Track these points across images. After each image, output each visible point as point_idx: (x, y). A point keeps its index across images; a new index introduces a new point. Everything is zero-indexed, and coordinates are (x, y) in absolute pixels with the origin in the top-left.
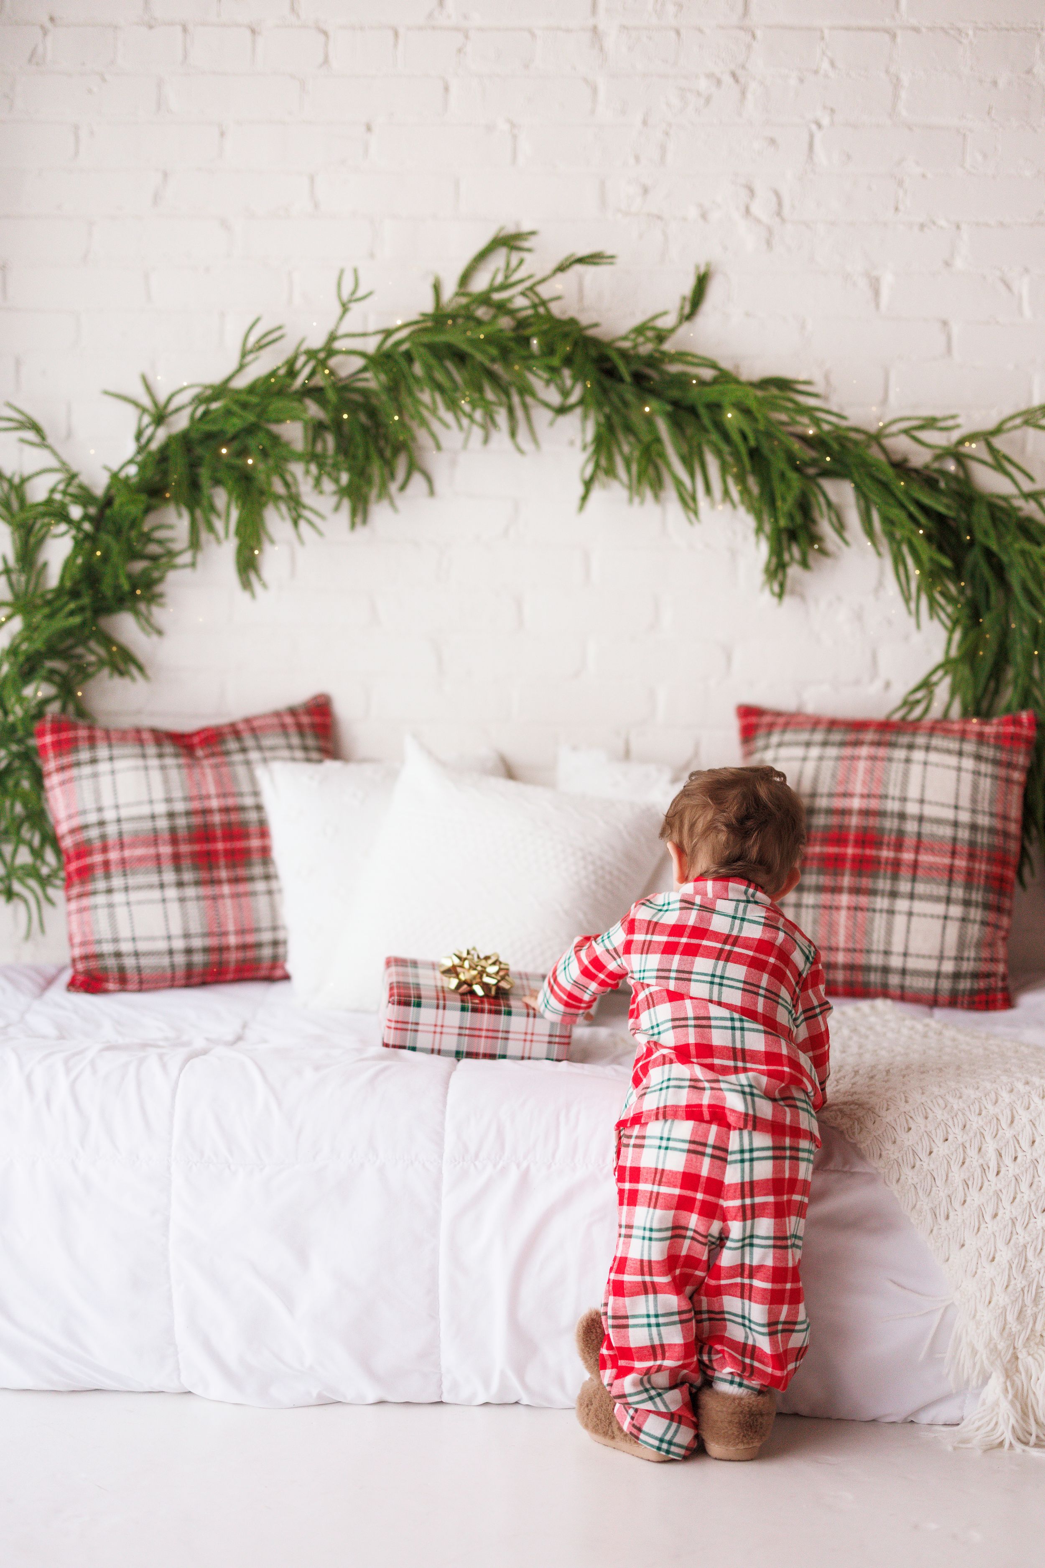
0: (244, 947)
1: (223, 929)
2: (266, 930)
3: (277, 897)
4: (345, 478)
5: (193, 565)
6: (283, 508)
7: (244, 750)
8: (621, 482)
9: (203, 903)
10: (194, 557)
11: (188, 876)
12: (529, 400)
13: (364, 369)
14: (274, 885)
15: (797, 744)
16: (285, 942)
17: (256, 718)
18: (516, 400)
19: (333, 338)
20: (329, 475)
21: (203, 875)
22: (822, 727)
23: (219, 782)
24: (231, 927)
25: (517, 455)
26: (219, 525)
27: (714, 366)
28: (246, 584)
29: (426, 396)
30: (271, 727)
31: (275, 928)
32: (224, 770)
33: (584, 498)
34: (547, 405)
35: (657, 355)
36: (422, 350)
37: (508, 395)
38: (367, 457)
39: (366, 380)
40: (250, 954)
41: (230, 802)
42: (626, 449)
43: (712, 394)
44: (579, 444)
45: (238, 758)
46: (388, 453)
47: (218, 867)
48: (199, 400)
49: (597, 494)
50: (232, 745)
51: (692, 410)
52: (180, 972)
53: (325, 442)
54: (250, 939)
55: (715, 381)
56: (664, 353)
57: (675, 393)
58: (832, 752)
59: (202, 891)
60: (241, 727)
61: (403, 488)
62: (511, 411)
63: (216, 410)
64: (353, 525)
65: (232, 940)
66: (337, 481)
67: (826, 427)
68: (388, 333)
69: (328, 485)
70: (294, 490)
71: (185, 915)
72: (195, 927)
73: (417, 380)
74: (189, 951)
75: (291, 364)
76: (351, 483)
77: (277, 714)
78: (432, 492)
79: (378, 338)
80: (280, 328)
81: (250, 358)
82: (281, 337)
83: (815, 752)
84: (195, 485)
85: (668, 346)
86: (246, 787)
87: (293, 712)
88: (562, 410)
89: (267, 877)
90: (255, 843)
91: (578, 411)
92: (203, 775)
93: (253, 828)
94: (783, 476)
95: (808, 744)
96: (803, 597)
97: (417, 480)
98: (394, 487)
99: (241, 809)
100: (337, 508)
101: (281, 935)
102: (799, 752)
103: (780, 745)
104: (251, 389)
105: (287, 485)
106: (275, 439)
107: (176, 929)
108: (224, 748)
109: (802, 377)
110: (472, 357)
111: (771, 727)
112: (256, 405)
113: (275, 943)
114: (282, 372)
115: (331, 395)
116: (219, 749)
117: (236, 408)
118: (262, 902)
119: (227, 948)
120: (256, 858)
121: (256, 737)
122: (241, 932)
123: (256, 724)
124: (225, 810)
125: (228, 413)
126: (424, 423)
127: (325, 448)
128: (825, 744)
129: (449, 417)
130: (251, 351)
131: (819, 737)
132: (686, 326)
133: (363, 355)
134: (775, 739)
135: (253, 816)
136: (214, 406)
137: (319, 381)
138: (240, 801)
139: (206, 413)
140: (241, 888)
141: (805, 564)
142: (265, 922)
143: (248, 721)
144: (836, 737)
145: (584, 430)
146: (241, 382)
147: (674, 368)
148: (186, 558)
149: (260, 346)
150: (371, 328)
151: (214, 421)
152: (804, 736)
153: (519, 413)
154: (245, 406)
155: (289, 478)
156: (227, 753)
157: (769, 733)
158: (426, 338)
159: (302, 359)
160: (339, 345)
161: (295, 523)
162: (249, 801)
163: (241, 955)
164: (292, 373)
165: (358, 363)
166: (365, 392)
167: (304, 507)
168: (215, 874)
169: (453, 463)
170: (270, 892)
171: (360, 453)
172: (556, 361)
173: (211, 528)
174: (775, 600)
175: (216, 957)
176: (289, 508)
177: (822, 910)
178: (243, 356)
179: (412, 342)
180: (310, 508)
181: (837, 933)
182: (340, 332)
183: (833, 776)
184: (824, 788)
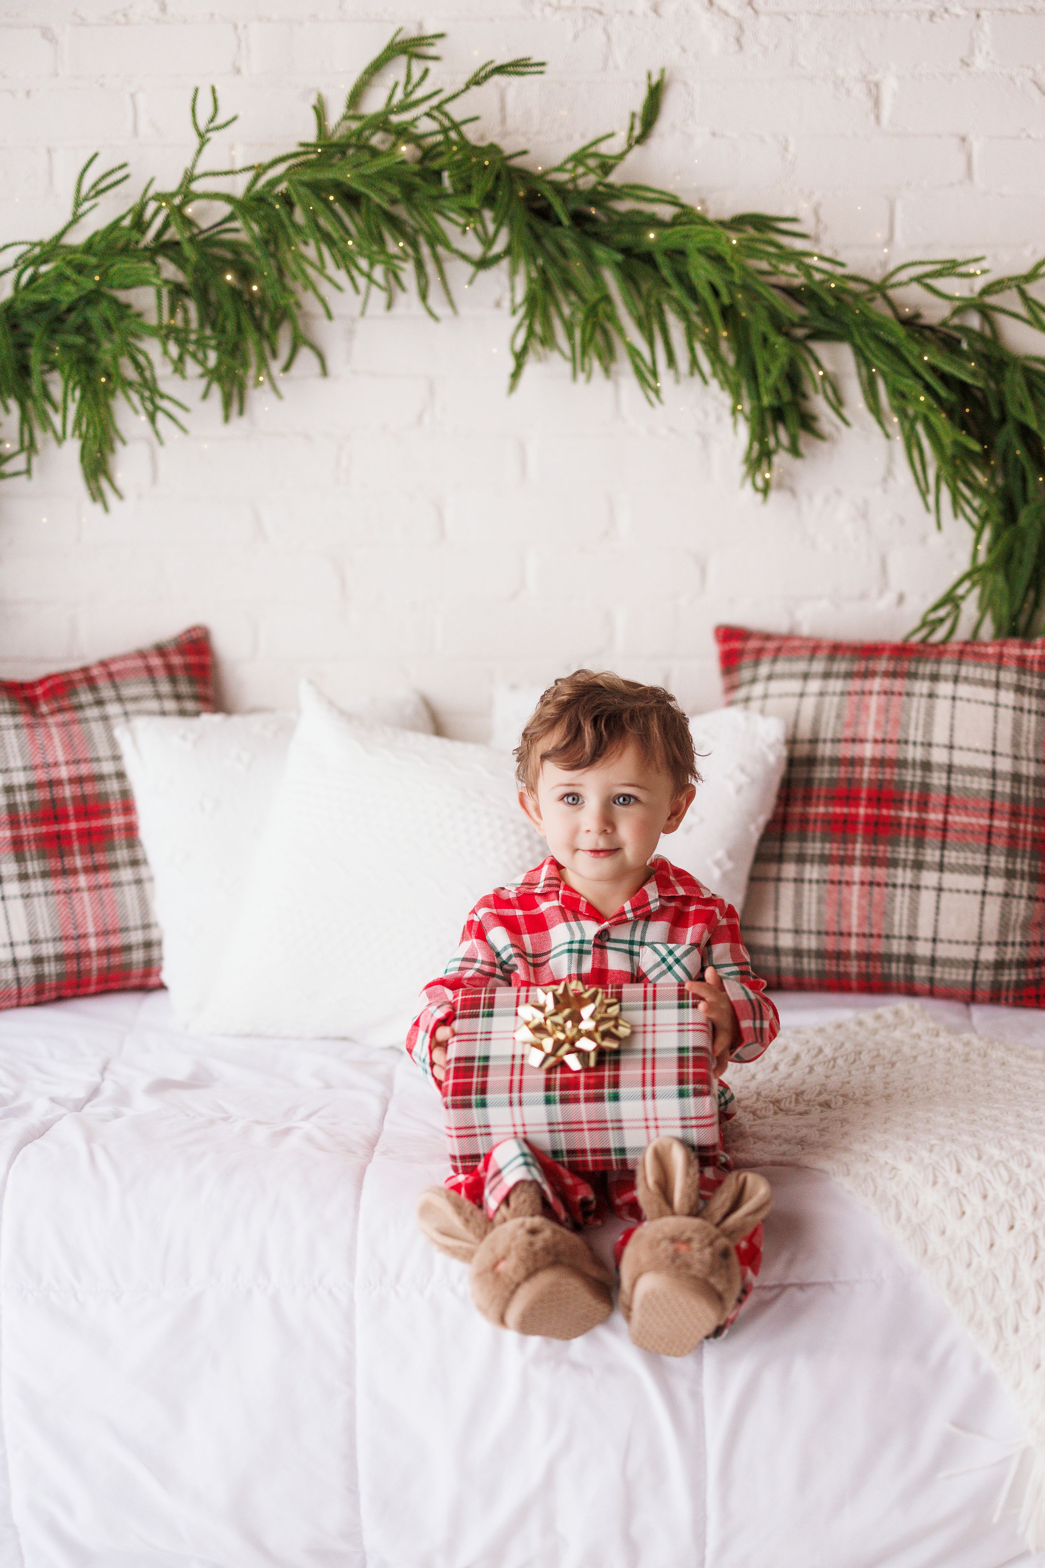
0: (108, 952)
1: (81, 931)
2: (136, 929)
3: (147, 886)
4: (212, 358)
5: (28, 471)
6: (135, 398)
7: (100, 703)
8: (562, 353)
9: (53, 899)
10: (28, 463)
11: (33, 866)
12: (442, 250)
13: (231, 218)
14: (143, 872)
15: (792, 676)
16: (159, 943)
17: (114, 660)
18: (425, 250)
19: (190, 178)
20: (193, 355)
21: (53, 864)
22: (822, 654)
23: (68, 745)
24: (91, 929)
25: (430, 322)
26: (57, 420)
27: (674, 202)
28: (96, 494)
29: (310, 251)
30: (135, 670)
31: (146, 926)
32: (75, 728)
33: (516, 375)
34: (464, 257)
35: (601, 188)
36: (303, 190)
37: (414, 245)
38: (240, 329)
39: (236, 230)
40: (116, 960)
41: (84, 770)
42: (567, 311)
43: (674, 236)
44: (506, 304)
45: (92, 712)
46: (266, 324)
47: (72, 854)
48: (24, 262)
49: (531, 368)
50: (85, 697)
51: (648, 258)
52: (28, 987)
53: (186, 311)
54: (115, 941)
55: (675, 221)
56: (609, 186)
57: (626, 238)
58: (836, 685)
59: (51, 884)
60: (95, 672)
61: (287, 368)
62: (420, 265)
63: (47, 273)
64: (227, 418)
65: (93, 944)
66: (203, 362)
67: (817, 276)
68: (260, 170)
69: (192, 368)
70: (148, 374)
71: (30, 916)
72: (45, 930)
73: (298, 229)
74: (38, 960)
75: (138, 212)
76: (220, 363)
77: (142, 654)
78: (325, 371)
79: (249, 176)
80: (124, 166)
81: (86, 205)
82: (126, 177)
83: (814, 686)
84: (24, 370)
85: (614, 178)
86: (103, 751)
87: (160, 650)
88: (483, 263)
89: (135, 863)
90: (117, 820)
91: (505, 263)
92: (50, 737)
93: (115, 802)
94: (764, 340)
95: (806, 676)
96: (793, 492)
97: (306, 357)
98: (276, 367)
99: (100, 778)
100: (205, 395)
101: (154, 935)
102: (795, 686)
103: (770, 677)
104: (89, 247)
105: (139, 368)
106: (123, 309)
107: (21, 933)
108: (74, 701)
109: (785, 211)
110: (369, 199)
111: (759, 653)
112: (97, 267)
113: (148, 945)
114: (127, 222)
115: (190, 252)
116: (66, 703)
117: (69, 272)
118: (129, 894)
119: (88, 954)
120: (119, 839)
121: (115, 686)
122: (103, 933)
123: (114, 668)
124: (78, 780)
125: (61, 277)
126: (310, 285)
127: (187, 321)
128: (827, 675)
129: (341, 276)
130: (86, 199)
131: (818, 666)
132: (637, 150)
133: (228, 199)
134: (764, 669)
135: (113, 786)
136: (44, 269)
137: (174, 234)
138: (95, 768)
139: (33, 279)
140: (101, 878)
141: (794, 451)
142: (134, 920)
143: (104, 664)
144: (841, 666)
145: (513, 289)
146: (77, 238)
147: (624, 206)
148: (18, 464)
149: (98, 191)
150: (238, 166)
151: (44, 289)
152: (801, 666)
153: (431, 270)
154: (80, 269)
155: (141, 359)
156: (80, 707)
157: (757, 663)
158: (308, 175)
159: (152, 207)
160: (197, 187)
161: (152, 418)
162: (107, 768)
163: (104, 962)
164: (140, 225)
165: (224, 209)
166: (235, 247)
167: (162, 396)
168: (68, 862)
169: (350, 333)
170: (139, 882)
171: (230, 326)
172: (473, 201)
173: (47, 423)
174: (759, 497)
175: (72, 966)
176: (142, 398)
177: (829, 886)
178: (78, 204)
179: (290, 181)
180: (170, 399)
181: (848, 915)
182: (198, 171)
183: (838, 716)
184: (827, 732)
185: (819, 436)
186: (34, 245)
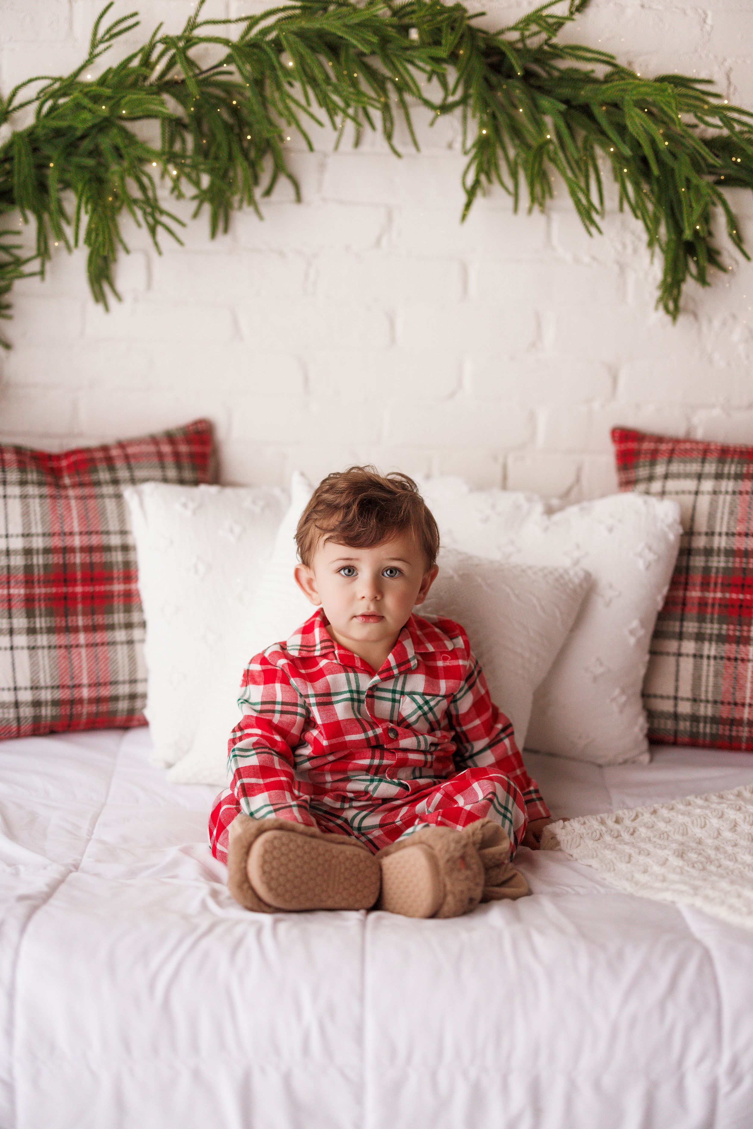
0: (98, 700)
1: (76, 682)
2: (124, 682)
3: (137, 646)
4: (206, 180)
5: (42, 273)
6: (139, 213)
7: (115, 482)
8: (506, 189)
9: (54, 653)
10: (43, 265)
11: (40, 622)
12: (408, 98)
13: (229, 60)
14: (137, 634)
15: (687, 476)
16: (144, 696)
17: (132, 442)
18: (394, 97)
19: (192, 25)
20: (189, 177)
21: (59, 622)
22: (713, 457)
23: (84, 518)
24: (85, 681)
25: (394, 157)
26: (69, 231)
27: (608, 60)
28: (99, 297)
29: (296, 91)
30: (148, 455)
31: (133, 681)
32: (91, 503)
33: (468, 205)
34: (427, 103)
35: (546, 48)
36: (292, 38)
37: (384, 91)
38: (231, 158)
39: (230, 73)
40: (103, 708)
41: (95, 540)
42: (512, 153)
43: (610, 92)
44: (458, 146)
45: (108, 490)
46: (252, 154)
47: (76, 614)
48: (44, 95)
49: (479, 201)
50: (104, 475)
51: (586, 110)
52: (26, 726)
53: (184, 141)
54: (105, 692)
55: (608, 79)
56: (553, 46)
57: (566, 92)
58: (728, 485)
59: (55, 639)
60: (115, 453)
61: (268, 192)
62: (386, 108)
63: (65, 104)
64: (213, 234)
65: (85, 693)
66: (197, 183)
67: (737, 128)
68: (254, 21)
69: (189, 190)
70: (150, 194)
71: (34, 665)
72: (45, 678)
73: (287, 72)
74: (37, 704)
75: (147, 52)
76: (212, 185)
77: (154, 440)
78: (299, 198)
79: (243, 26)
80: (135, 14)
81: (102, 47)
82: (137, 24)
83: (708, 485)
84: (42, 187)
85: (558, 40)
86: (113, 525)
87: (170, 437)
88: (445, 108)
89: (129, 626)
90: (118, 587)
91: (458, 112)
92: (69, 508)
93: (117, 571)
94: (688, 181)
95: (699, 477)
96: (695, 315)
97: (283, 185)
98: (258, 192)
99: (108, 549)
100: (196, 215)
101: (140, 688)
102: (690, 485)
103: (666, 477)
104: (103, 81)
105: (143, 188)
106: (130, 138)
107: (24, 680)
108: (94, 477)
109: (703, 75)
110: (348, 45)
111: (654, 456)
112: (109, 98)
113: (133, 697)
114: (135, 63)
115: (192, 88)
116: (86, 479)
117: (86, 102)
118: (121, 652)
119: (80, 701)
120: (118, 604)
121: (130, 468)
122: (94, 685)
123: (130, 450)
124: (88, 550)
125: (78, 107)
126: (293, 120)
127: (184, 149)
128: (718, 476)
129: (321, 114)
130: (101, 42)
131: (710, 468)
132: (577, 16)
133: (226, 42)
134: (660, 469)
135: (118, 557)
136: (62, 101)
137: (178, 73)
138: (104, 540)
139: (53, 109)
140: (98, 637)
141: (702, 279)
142: (123, 675)
143: (121, 445)
144: (731, 468)
145: (465, 133)
146: (90, 77)
147: (565, 64)
148: (34, 266)
149: (112, 35)
150: (233, 16)
151: (62, 117)
152: (694, 467)
153: (396, 113)
154: (96, 99)
155: (145, 180)
156: (98, 484)
157: (653, 463)
158: (294, 27)
159: (160, 48)
160: (199, 32)
161: (153, 231)
162: (115, 540)
163: (94, 708)
164: (147, 64)
165: (223, 51)
166: (228, 88)
167: (162, 212)
168: (71, 621)
169: (322, 166)
170: (130, 642)
171: (224, 154)
172: (443, 53)
173: (60, 234)
174: (668, 319)
175: (66, 710)
176: (145, 213)
177: (725, 662)
178: (94, 45)
179: (281, 30)
180: (169, 215)
181: (743, 688)
182: (200, 19)
183: (731, 513)
184: (721, 526)
185: (723, 269)
186: (56, 80)
